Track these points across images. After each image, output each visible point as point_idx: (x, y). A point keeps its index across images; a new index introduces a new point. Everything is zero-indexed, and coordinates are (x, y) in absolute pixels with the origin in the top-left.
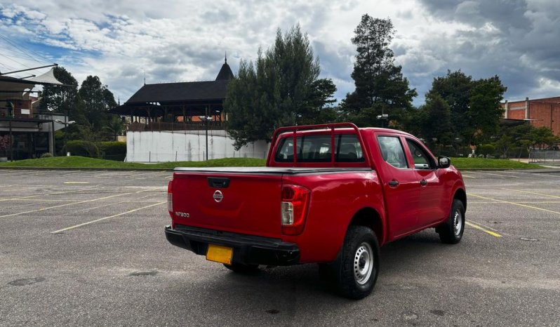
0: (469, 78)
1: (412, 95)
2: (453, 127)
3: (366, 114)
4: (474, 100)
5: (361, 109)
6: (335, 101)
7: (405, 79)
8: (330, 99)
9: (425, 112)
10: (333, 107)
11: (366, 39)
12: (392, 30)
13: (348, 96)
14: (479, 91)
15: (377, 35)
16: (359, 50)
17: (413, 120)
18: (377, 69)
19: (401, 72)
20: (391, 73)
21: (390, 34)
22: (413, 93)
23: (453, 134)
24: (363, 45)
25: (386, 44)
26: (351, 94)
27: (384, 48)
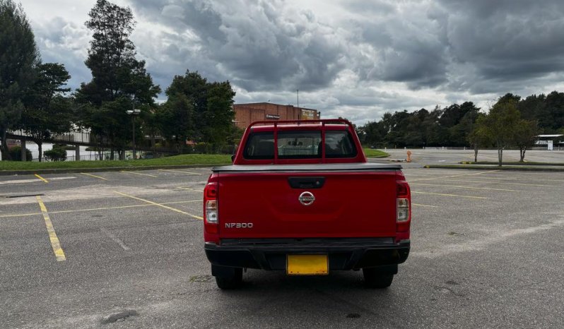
0: (205, 80)
1: (157, 92)
2: (194, 126)
3: (109, 108)
4: (212, 101)
5: (103, 102)
6: (69, 90)
7: (149, 74)
8: (63, 87)
9: (168, 110)
10: (64, 96)
11: (104, 25)
12: (132, 21)
13: (83, 85)
14: (215, 93)
15: (116, 23)
16: (96, 36)
17: (157, 117)
18: (117, 60)
19: (145, 68)
20: (133, 67)
21: (130, 25)
22: (157, 90)
23: (194, 132)
24: (100, 32)
25: (125, 35)
26: (86, 84)
27: (124, 38)
